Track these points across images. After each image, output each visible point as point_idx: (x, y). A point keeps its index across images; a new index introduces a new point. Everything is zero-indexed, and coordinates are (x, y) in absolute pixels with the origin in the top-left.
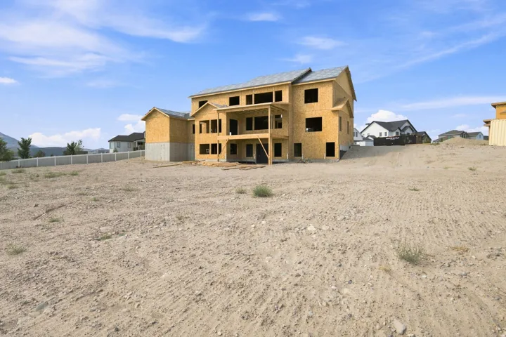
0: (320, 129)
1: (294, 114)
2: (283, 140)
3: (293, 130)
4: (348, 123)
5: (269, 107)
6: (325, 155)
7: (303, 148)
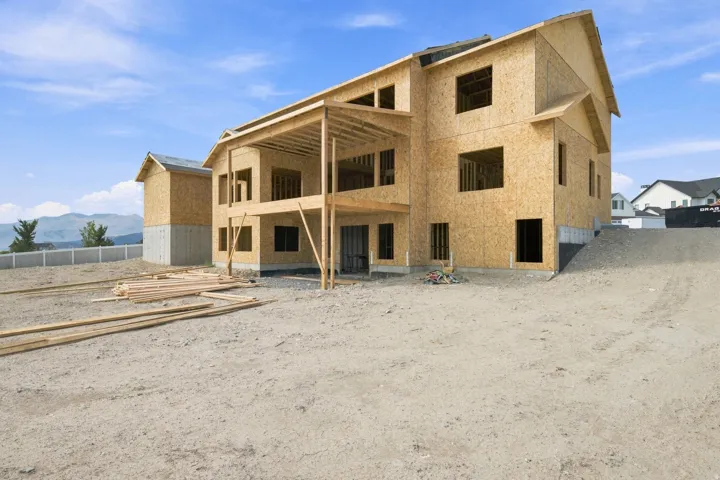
0: (498, 182)
1: (428, 144)
2: (396, 214)
3: (426, 188)
4: (591, 164)
5: (322, 117)
6: (512, 255)
7: (453, 235)
